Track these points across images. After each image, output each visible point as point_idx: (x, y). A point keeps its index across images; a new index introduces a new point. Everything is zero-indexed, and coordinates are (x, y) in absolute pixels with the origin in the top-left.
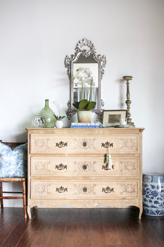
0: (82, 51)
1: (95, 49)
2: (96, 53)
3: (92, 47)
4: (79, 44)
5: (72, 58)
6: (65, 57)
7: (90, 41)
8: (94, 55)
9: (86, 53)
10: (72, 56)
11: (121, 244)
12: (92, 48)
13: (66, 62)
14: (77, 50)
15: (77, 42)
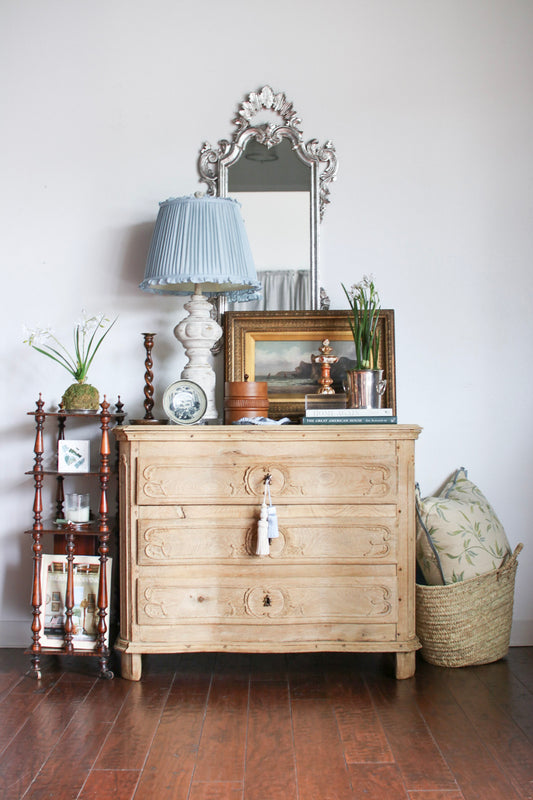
0: (255, 128)
1: (299, 123)
2: (301, 132)
3: (288, 114)
4: (245, 105)
5: (223, 151)
6: (200, 146)
7: (284, 96)
8: (297, 139)
9: (269, 134)
10: (223, 143)
11: (393, 761)
12: (287, 117)
13: (202, 165)
14: (240, 126)
15: (240, 99)
